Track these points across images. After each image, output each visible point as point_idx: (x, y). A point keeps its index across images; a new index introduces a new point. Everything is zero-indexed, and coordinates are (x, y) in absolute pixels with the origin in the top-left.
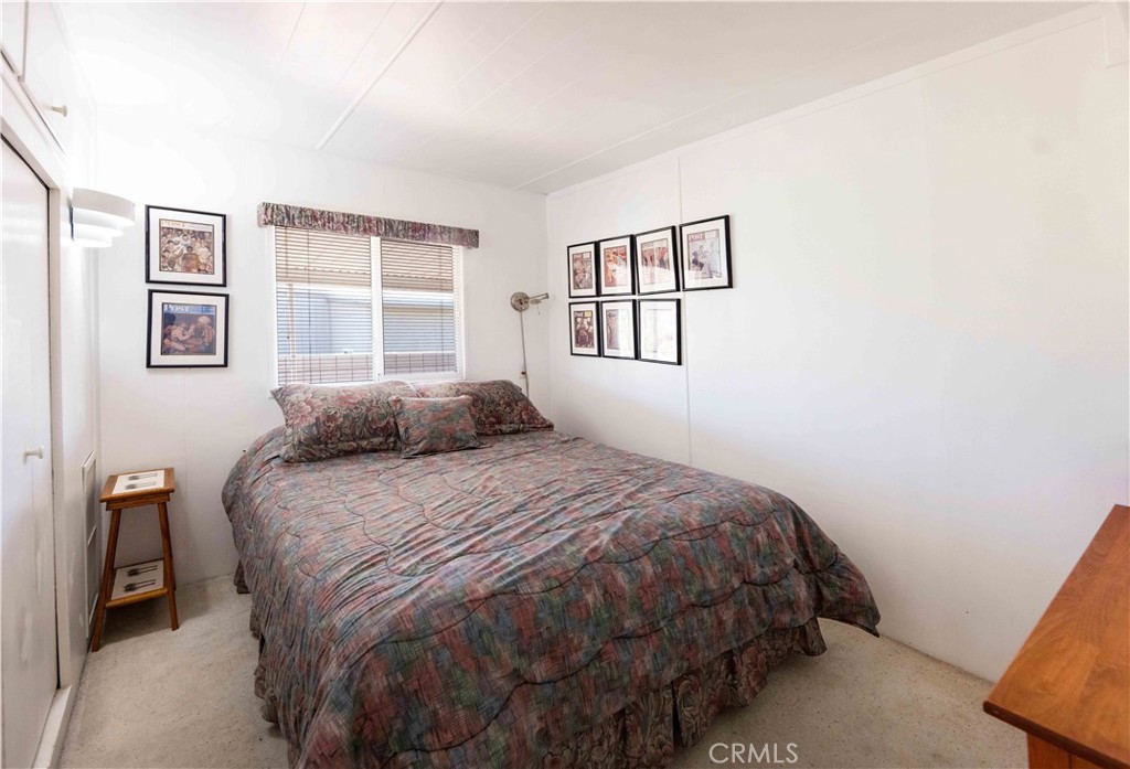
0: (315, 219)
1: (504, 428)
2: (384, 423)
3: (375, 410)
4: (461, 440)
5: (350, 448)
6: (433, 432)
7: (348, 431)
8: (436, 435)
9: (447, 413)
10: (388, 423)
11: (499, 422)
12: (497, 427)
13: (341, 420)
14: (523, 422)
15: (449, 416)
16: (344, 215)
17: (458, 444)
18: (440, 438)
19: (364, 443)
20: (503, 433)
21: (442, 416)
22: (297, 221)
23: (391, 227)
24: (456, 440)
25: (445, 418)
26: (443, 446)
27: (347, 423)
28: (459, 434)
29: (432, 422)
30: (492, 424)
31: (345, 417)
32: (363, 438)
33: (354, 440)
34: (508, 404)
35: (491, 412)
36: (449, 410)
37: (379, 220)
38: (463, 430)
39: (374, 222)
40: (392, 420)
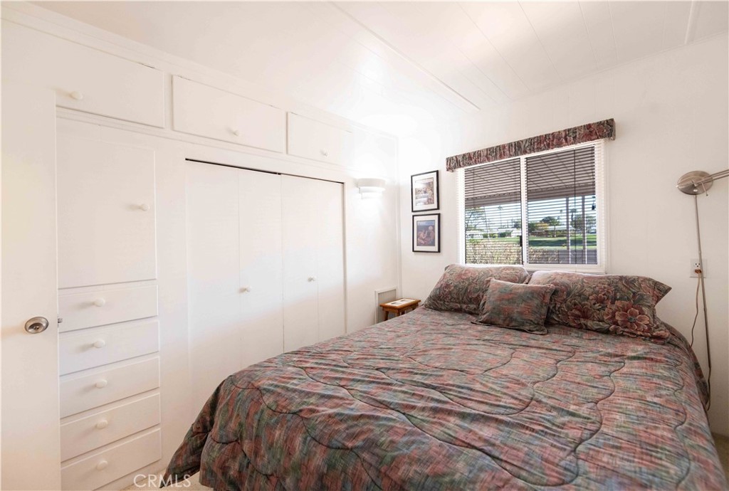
0: (470, 158)
1: (590, 323)
2: (476, 295)
3: (473, 285)
4: (516, 320)
5: (456, 308)
6: (494, 309)
7: (455, 296)
8: (497, 311)
9: (510, 296)
10: (478, 296)
11: (586, 317)
12: (582, 321)
13: (452, 288)
14: (616, 323)
15: (512, 299)
16: (487, 149)
17: (513, 324)
18: (499, 315)
19: (464, 306)
20: (588, 329)
21: (506, 297)
22: (461, 163)
23: (520, 147)
24: (512, 319)
25: (508, 300)
26: (500, 322)
27: (455, 291)
28: (515, 316)
29: (497, 300)
30: (577, 317)
31: (455, 286)
32: (464, 303)
33: (459, 303)
34: (601, 301)
35: (575, 304)
36: (515, 294)
37: (510, 145)
38: (521, 313)
39: (507, 148)
40: (481, 294)
